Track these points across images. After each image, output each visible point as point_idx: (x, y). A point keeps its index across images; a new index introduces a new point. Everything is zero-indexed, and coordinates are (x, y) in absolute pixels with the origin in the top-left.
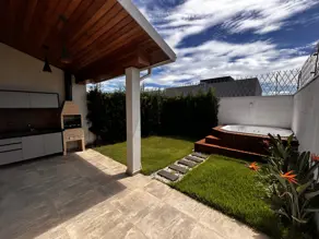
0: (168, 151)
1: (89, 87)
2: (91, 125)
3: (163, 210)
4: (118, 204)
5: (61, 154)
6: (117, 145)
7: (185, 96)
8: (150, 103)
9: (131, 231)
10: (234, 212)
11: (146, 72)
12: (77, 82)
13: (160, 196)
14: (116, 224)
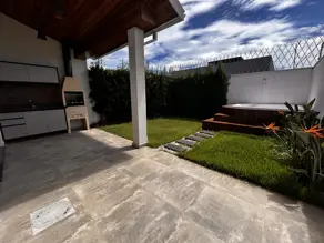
0: (175, 129)
1: (90, 62)
2: (94, 104)
3: (171, 175)
4: (124, 170)
5: (66, 131)
6: (122, 125)
7: (192, 75)
8: (155, 83)
9: (139, 191)
10: (247, 175)
11: (151, 37)
12: (76, 57)
13: (168, 164)
14: (123, 185)
